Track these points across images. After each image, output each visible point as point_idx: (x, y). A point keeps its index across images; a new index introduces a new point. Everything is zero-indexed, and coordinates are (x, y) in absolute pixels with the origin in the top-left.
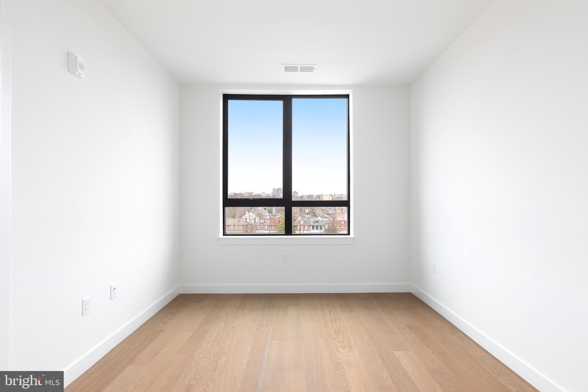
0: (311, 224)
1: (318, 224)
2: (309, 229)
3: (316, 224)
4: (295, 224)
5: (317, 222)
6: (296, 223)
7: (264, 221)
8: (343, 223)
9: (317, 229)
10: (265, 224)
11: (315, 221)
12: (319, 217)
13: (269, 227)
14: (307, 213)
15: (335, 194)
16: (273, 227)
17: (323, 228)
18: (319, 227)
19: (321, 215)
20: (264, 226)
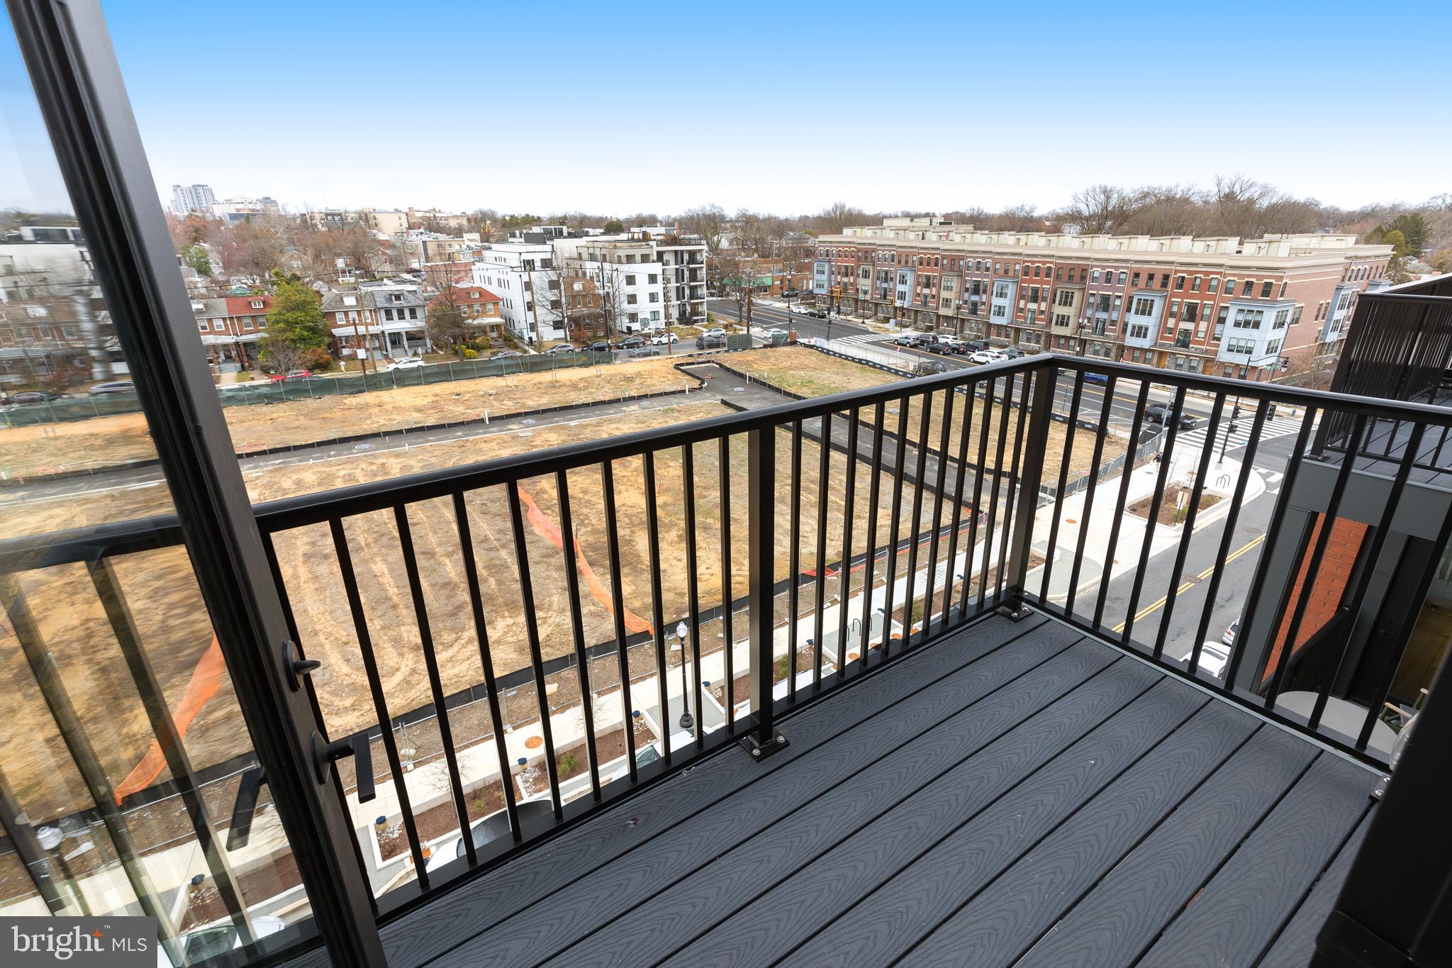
0: (379, 305)
1: (402, 302)
2: (377, 320)
3: (396, 303)
4: (326, 308)
5: (398, 297)
6: (329, 304)
7: (206, 305)
8: (477, 296)
9: (401, 316)
10: (214, 314)
11: (391, 295)
12: (385, 281)
13: (233, 324)
14: (344, 272)
15: (410, 209)
16: (248, 321)
17: (419, 313)
18: (407, 313)
19: (390, 274)
20: (210, 320)
